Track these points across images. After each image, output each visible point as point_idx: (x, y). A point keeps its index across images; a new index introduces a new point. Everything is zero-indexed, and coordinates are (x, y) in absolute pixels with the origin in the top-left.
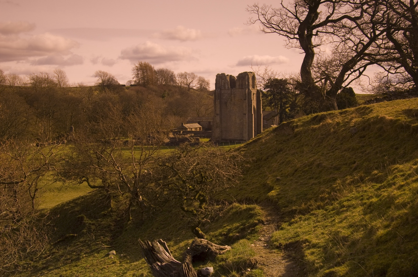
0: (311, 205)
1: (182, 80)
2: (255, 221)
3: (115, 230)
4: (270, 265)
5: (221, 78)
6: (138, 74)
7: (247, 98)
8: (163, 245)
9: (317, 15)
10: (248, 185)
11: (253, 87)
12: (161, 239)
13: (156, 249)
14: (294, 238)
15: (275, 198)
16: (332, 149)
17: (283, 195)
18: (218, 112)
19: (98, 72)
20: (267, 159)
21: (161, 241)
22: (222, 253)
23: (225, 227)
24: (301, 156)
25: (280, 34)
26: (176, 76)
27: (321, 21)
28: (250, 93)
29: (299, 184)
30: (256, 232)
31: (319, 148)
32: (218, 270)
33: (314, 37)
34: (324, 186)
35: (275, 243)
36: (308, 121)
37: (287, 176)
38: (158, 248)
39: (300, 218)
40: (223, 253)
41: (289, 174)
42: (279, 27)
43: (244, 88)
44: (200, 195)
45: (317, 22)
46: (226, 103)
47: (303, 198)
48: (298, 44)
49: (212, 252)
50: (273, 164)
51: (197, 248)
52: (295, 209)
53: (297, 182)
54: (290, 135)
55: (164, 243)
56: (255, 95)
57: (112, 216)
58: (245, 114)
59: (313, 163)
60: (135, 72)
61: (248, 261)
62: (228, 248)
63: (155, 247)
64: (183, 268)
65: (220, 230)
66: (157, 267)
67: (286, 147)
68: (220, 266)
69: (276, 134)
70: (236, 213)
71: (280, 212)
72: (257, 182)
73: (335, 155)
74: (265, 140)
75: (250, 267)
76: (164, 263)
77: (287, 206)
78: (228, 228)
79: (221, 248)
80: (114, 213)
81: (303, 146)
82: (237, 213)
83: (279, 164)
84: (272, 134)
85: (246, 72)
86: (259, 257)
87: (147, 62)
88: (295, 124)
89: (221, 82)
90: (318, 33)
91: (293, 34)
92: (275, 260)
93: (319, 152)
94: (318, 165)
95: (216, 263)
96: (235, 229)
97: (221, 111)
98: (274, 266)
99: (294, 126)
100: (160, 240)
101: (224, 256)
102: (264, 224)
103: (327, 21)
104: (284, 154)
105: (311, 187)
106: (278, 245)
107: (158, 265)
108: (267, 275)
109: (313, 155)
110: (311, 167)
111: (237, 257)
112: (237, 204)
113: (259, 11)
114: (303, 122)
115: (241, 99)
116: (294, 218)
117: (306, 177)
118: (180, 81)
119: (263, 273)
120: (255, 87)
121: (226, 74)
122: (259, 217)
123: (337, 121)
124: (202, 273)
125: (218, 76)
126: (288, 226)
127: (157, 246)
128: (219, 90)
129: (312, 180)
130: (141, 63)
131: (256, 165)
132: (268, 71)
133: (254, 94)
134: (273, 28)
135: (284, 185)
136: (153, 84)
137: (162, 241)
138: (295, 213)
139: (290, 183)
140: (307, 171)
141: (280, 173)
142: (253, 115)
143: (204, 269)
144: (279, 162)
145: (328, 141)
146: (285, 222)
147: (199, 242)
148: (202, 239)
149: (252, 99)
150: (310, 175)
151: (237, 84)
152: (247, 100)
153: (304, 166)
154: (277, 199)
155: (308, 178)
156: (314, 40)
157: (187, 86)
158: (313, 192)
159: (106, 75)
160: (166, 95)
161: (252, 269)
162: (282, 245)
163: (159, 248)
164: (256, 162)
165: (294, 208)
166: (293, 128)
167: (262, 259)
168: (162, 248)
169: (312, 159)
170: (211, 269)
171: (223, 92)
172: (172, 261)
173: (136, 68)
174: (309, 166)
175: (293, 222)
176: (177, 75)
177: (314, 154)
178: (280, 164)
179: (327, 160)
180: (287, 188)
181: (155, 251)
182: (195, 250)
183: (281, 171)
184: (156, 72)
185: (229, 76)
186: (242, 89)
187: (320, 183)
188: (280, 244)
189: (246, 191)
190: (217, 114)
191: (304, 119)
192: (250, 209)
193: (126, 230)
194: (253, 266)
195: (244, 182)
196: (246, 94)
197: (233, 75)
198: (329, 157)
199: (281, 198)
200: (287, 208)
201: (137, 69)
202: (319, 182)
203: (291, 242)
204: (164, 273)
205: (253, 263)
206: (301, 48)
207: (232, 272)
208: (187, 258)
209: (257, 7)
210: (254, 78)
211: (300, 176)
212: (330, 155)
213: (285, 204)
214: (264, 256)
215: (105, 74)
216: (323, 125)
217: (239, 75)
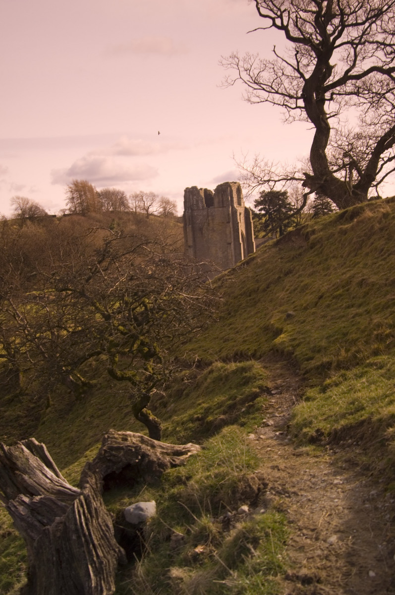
0: (358, 351)
1: (137, 203)
2: (254, 390)
3: (26, 425)
4: (303, 493)
5: (191, 194)
6: (73, 198)
7: (231, 220)
8: (37, 451)
9: (330, 69)
10: (237, 332)
11: (239, 204)
12: (33, 439)
13: (19, 463)
14: (352, 414)
15: (288, 347)
16: (382, 256)
17: (302, 340)
18: (191, 243)
19: (15, 198)
20: (268, 288)
21: (34, 444)
22: (178, 462)
23: (200, 404)
24: (325, 275)
25: (274, 103)
26: (128, 197)
27: (337, 79)
28: (234, 212)
29: (329, 317)
30: (258, 410)
31: (356, 257)
32: (168, 507)
33: (327, 103)
34: (378, 316)
35: (305, 430)
36: (331, 222)
37: (306, 309)
38: (24, 460)
39: (343, 376)
40: (182, 464)
41: (308, 304)
42: (272, 88)
43: (225, 206)
44: (143, 344)
45: (331, 80)
46: (201, 230)
47: (340, 341)
48: (304, 114)
49: (151, 463)
50: (278, 295)
51: (114, 456)
52: (328, 362)
53: (324, 316)
54: (302, 247)
55: (42, 447)
56: (242, 216)
57: (22, 402)
58: (230, 244)
59: (351, 281)
60: (67, 195)
61: (241, 485)
62: (194, 448)
63: (16, 458)
64: (74, 512)
65: (191, 412)
66: (21, 508)
67: (298, 265)
68: (173, 498)
69: (280, 249)
70: (219, 379)
71: (300, 369)
72: (252, 326)
73: (390, 263)
74: (262, 260)
75: (247, 498)
76: (38, 498)
77: (312, 358)
78: (205, 405)
79: (177, 451)
80: (25, 397)
81: (326, 260)
82: (221, 379)
83: (288, 292)
84: (274, 250)
85: (227, 183)
86: (270, 470)
87: (84, 181)
88: (309, 229)
89: (193, 200)
90: (334, 96)
91: (295, 98)
92: (314, 477)
93: (359, 263)
94: (361, 284)
95: (163, 490)
96: (218, 408)
97: (194, 241)
98: (315, 494)
99: (308, 232)
100: (32, 442)
101: (183, 471)
102: (272, 395)
103: (346, 78)
104: (297, 275)
105: (352, 321)
106: (314, 434)
107: (23, 503)
108: (300, 530)
109: (348, 269)
110: (347, 288)
111: (214, 471)
112: (219, 364)
113: (239, 64)
114: (323, 224)
115: (223, 223)
116: (330, 378)
117: (340, 306)
118: (134, 204)
119: (285, 522)
120: (242, 204)
121: (199, 188)
122: (260, 382)
123: (383, 212)
124: (127, 519)
125: (187, 191)
126: (320, 393)
127: (21, 455)
128: (190, 211)
129: (352, 309)
130: (77, 182)
131: (250, 300)
132: (259, 161)
133: (240, 214)
134: (264, 89)
135: (302, 323)
136: (95, 211)
137: (37, 443)
138: (329, 369)
139: (312, 319)
140: (341, 295)
141: (292, 306)
142: (240, 244)
143: (131, 508)
144: (287, 290)
145: (372, 243)
146: (312, 387)
147: (120, 440)
148: (128, 433)
149: (239, 221)
150: (348, 302)
151: (216, 201)
152: (231, 223)
153: (334, 289)
154: (290, 348)
155: (344, 306)
156: (329, 107)
157: (144, 212)
158: (358, 329)
159: (26, 203)
160: (115, 226)
161: (254, 505)
162: (322, 434)
163: (27, 459)
164: (250, 296)
165: (325, 359)
166: (307, 236)
167: (277, 474)
168: (34, 461)
169: (348, 275)
170: (150, 507)
171: (196, 214)
172: (59, 491)
173: (70, 190)
174: (343, 287)
175: (329, 385)
176: (130, 197)
177: (349, 267)
178: (290, 293)
179: (375, 274)
180: (308, 327)
181: (18, 469)
182: (110, 460)
183: (294, 302)
184: (99, 193)
185: (203, 190)
186: (223, 207)
187: (368, 313)
188: (318, 431)
189: (235, 341)
190: (189, 247)
191: (325, 220)
192: (244, 370)
193: (44, 423)
194: (255, 499)
195: (231, 329)
196: (229, 214)
197: (208, 189)
198: (378, 267)
199: (298, 345)
200: (313, 362)
201: (72, 192)
202: (366, 311)
203: (347, 425)
204: (39, 521)
205: (255, 488)
206: (309, 120)
207: (199, 516)
208: (88, 482)
209: (236, 59)
210: (239, 190)
211: (328, 306)
212: (381, 265)
213: (307, 354)
214: (282, 466)
215: (26, 201)
216: (358, 222)
217: (217, 187)
